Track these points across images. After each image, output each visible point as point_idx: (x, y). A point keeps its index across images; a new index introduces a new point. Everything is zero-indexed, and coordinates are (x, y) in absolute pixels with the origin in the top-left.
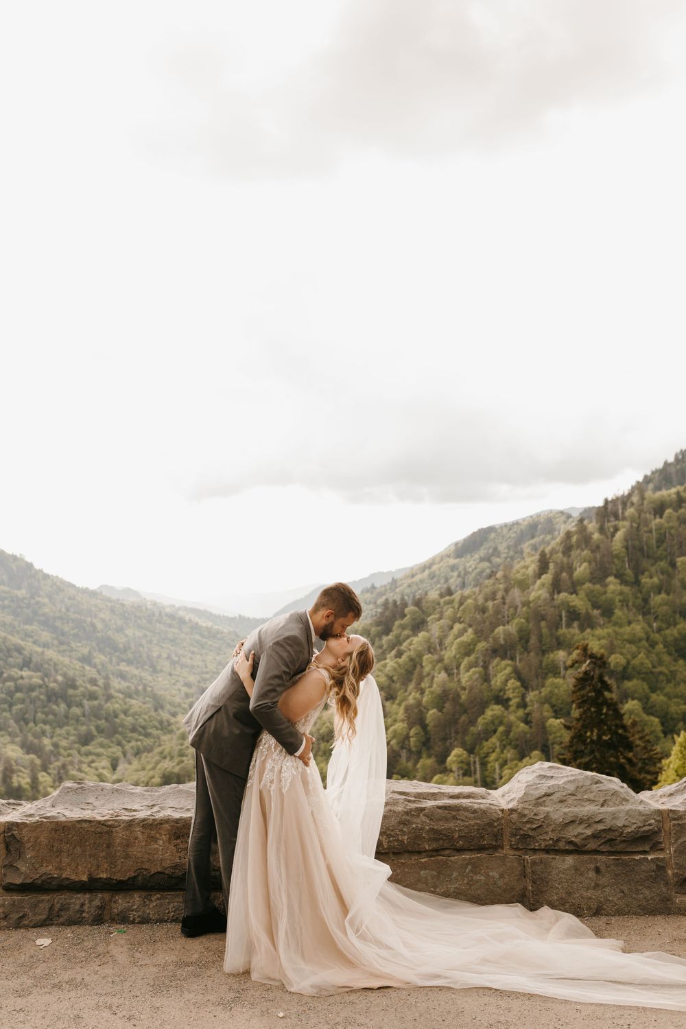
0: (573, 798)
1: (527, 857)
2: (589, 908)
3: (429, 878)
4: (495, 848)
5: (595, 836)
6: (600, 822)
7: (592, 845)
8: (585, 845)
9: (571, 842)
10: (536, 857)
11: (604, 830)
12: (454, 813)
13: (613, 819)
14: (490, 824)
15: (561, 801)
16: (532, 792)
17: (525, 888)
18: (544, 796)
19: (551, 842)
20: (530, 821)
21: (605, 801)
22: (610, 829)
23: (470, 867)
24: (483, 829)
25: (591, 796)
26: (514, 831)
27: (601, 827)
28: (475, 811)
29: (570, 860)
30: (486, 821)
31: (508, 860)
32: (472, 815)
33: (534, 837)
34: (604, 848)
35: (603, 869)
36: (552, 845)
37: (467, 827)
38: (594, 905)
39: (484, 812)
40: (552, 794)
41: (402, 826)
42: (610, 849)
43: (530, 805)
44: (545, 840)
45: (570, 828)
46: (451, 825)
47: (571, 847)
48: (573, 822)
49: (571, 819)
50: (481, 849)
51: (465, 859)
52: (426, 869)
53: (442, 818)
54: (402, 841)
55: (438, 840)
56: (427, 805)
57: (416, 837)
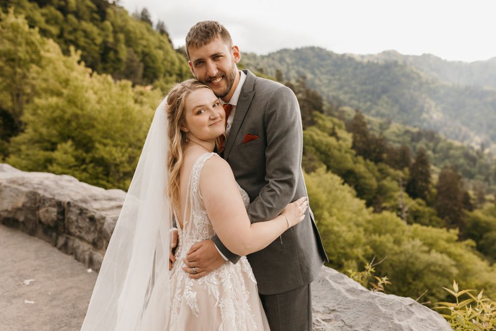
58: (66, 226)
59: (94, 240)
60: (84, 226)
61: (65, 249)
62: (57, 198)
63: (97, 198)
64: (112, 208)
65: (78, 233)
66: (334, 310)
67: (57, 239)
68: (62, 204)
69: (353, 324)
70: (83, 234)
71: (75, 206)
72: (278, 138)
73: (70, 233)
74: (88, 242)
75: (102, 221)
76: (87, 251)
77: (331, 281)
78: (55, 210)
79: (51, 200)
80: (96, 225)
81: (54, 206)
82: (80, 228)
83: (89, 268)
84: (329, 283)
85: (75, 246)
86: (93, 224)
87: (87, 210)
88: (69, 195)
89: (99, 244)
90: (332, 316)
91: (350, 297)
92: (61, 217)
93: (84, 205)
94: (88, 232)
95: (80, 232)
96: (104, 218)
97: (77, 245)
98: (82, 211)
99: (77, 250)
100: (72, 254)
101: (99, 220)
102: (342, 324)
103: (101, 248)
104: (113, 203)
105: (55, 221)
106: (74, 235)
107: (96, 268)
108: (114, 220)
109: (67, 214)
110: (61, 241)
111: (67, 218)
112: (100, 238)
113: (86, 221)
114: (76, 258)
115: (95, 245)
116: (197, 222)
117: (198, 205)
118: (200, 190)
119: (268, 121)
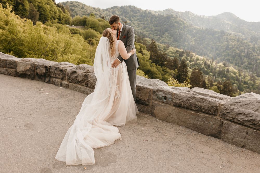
0: (246, 106)
1: (224, 121)
2: (240, 144)
3: (193, 118)
4: (215, 115)
5: (249, 121)
6: (251, 116)
7: (247, 124)
8: (244, 123)
9: (239, 120)
10: (227, 122)
11: (252, 120)
12: (203, 101)
13: (256, 117)
14: (213, 107)
15: (241, 106)
16: (232, 100)
17: (221, 131)
18: (236, 103)
19: (232, 118)
20: (227, 110)
21: (257, 110)
22: (254, 120)
23: (205, 118)
24: (210, 108)
25: (253, 107)
26: (221, 111)
27: (251, 118)
28: (209, 102)
29: (238, 126)
30: (211, 105)
31: (217, 120)
32: (208, 103)
33: (227, 115)
34: (251, 126)
35: (249, 133)
36: (232, 119)
37: (205, 106)
38: (243, 144)
39: (212, 103)
40: (239, 103)
41: (187, 101)
42: (254, 127)
43: (229, 104)
44: (230, 117)
45: (240, 116)
46: (201, 104)
47: (239, 122)
48: (241, 114)
49: (240, 112)
50: (210, 114)
51: (204, 116)
52: (193, 115)
53: (199, 102)
54: (187, 105)
55: (197, 108)
56: (197, 97)
57: (191, 105)
58: (49, 74)
59: (62, 77)
60: (58, 73)
61: (49, 82)
62: (44, 65)
63: (61, 64)
67: (45, 79)
68: (47, 67)
69: (145, 84)
70: (57, 76)
71: (53, 67)
72: (130, 37)
73: (51, 77)
74: (59, 79)
75: (65, 71)
76: (59, 81)
78: (44, 69)
79: (42, 66)
80: (63, 72)
82: (56, 74)
83: (60, 87)
85: (54, 80)
86: (61, 72)
87: (59, 68)
88: (49, 64)
89: (64, 78)
90: (140, 83)
92: (47, 71)
93: (57, 66)
94: (59, 75)
95: (56, 76)
96: (66, 70)
97: (55, 80)
98: (56, 69)
99: (55, 82)
100: (52, 84)
102: (142, 84)
103: (65, 80)
104: (67, 66)
105: (44, 73)
106: (53, 77)
107: (63, 86)
108: (70, 70)
109: (50, 70)
110: (47, 80)
111: (50, 71)
112: (65, 76)
113: (58, 72)
114: (55, 84)
115: (62, 79)
116: (117, 54)
117: (117, 50)
118: (118, 47)
119: (128, 33)
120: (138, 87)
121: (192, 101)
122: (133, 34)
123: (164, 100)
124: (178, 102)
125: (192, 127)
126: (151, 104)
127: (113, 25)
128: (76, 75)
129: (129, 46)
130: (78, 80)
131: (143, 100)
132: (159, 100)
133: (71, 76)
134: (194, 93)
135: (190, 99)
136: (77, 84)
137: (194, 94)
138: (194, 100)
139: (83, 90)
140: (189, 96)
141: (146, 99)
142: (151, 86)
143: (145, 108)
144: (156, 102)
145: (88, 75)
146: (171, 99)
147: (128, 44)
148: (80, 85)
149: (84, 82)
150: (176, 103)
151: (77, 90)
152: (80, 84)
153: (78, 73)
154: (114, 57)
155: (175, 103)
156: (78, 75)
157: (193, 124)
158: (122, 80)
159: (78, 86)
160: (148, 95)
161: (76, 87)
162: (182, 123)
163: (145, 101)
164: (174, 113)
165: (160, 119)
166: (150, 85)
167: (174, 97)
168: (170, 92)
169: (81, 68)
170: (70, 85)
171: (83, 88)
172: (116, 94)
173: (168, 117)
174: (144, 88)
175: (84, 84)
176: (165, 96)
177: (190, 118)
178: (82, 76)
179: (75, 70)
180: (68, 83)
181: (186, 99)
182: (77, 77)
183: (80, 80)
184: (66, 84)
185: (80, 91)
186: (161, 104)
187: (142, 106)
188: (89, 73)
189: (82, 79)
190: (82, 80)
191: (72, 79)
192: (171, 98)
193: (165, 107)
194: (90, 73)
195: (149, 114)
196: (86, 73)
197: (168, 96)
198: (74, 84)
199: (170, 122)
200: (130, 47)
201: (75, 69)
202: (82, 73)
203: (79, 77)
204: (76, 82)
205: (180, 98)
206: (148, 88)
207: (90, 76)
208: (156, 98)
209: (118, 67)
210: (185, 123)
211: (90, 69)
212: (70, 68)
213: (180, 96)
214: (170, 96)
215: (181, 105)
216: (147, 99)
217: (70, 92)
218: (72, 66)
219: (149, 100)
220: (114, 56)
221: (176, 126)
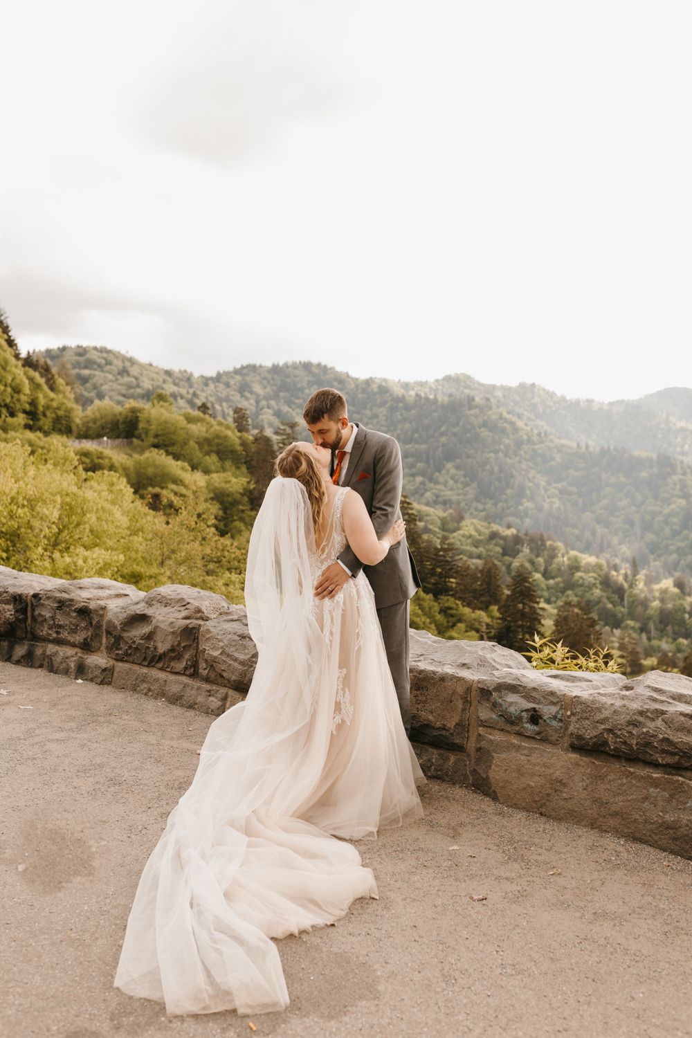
3: (659, 798)
41: (631, 727)
52: (656, 787)
53: (682, 729)
54: (631, 746)
55: (673, 754)
56: (671, 709)
57: (648, 744)
58: (29, 629)
59: (85, 639)
60: (67, 622)
61: (28, 660)
62: (11, 590)
63: (81, 586)
64: (109, 597)
65: (55, 635)
66: (422, 655)
67: (11, 648)
68: (24, 597)
69: (442, 660)
70: (64, 635)
71: (48, 598)
72: (384, 476)
73: (36, 638)
74: (73, 645)
75: (101, 612)
76: (72, 657)
77: (416, 637)
78: (11, 607)
80: (91, 619)
81: (7, 602)
82: (60, 626)
83: (77, 679)
84: (414, 637)
85: (48, 653)
86: (83, 619)
87: (72, 600)
88: (31, 586)
89: (95, 644)
90: (421, 658)
91: (436, 645)
92: (21, 617)
93: (65, 596)
94: (74, 631)
95: (58, 633)
96: (104, 608)
97: (54, 650)
98: (62, 604)
99: (53, 658)
100: (41, 666)
101: (96, 611)
102: (431, 661)
103: (98, 650)
104: (107, 592)
105: (10, 624)
106: (46, 640)
107: (90, 676)
108: (123, 608)
109: (33, 610)
110: (20, 651)
111: (33, 616)
112: (97, 636)
113: (71, 617)
114: (52, 669)
115: (86, 647)
116: (337, 542)
117: (339, 528)
118: (342, 515)
119: (378, 463)
120: (415, 674)
121: (650, 727)
122: (396, 467)
123: (530, 727)
124: (590, 733)
125: (656, 838)
126: (471, 745)
127: (319, 426)
128: (146, 629)
129: (386, 510)
130: (155, 648)
131: (439, 729)
132: (509, 728)
133: (125, 635)
134: (655, 695)
135: (641, 719)
136: (148, 666)
137: (655, 700)
138: (659, 722)
139: (174, 689)
140: (635, 706)
141: (451, 724)
142: (468, 668)
143: (448, 759)
144: (497, 737)
145: (199, 630)
146: (561, 721)
147: (378, 505)
148: (162, 669)
149: (179, 657)
150: (584, 739)
151: (150, 690)
152: (160, 665)
153: (154, 621)
154: (324, 556)
155: (580, 737)
156: (157, 627)
157: (661, 825)
158: (359, 648)
159: (155, 673)
160: (461, 706)
161: (144, 679)
162: (612, 822)
163: (447, 730)
164: (576, 778)
165: (515, 806)
166: (464, 664)
167: (573, 714)
168: (552, 693)
169: (166, 602)
170: (117, 669)
171: (177, 682)
172: (338, 707)
173: (548, 795)
174: (443, 679)
175: (180, 666)
176: (534, 709)
177: (646, 798)
178: (173, 633)
179: (140, 609)
180: (112, 662)
181: (623, 719)
182: (149, 637)
183: (162, 648)
184: (104, 666)
185: (162, 694)
186: (515, 740)
187: (434, 754)
188: (201, 622)
189: (173, 646)
190: (172, 650)
191: (130, 647)
192: (559, 716)
193: (534, 755)
194: (207, 619)
195: (466, 787)
196: (188, 621)
197: (548, 711)
198: (136, 668)
199: (559, 820)
200: (386, 515)
201: (143, 604)
202: (171, 620)
203: (158, 637)
204: (145, 659)
205: (599, 716)
206: (460, 680)
207: (208, 631)
208: (494, 716)
209: (340, 597)
210: (624, 819)
211: (206, 603)
212: (120, 602)
213: (599, 710)
214: (553, 709)
215: (606, 743)
216: (457, 724)
217: (118, 702)
218: (126, 595)
219: (462, 726)
220: (323, 551)
221: (587, 837)
